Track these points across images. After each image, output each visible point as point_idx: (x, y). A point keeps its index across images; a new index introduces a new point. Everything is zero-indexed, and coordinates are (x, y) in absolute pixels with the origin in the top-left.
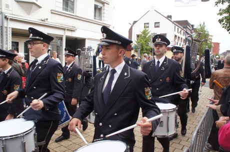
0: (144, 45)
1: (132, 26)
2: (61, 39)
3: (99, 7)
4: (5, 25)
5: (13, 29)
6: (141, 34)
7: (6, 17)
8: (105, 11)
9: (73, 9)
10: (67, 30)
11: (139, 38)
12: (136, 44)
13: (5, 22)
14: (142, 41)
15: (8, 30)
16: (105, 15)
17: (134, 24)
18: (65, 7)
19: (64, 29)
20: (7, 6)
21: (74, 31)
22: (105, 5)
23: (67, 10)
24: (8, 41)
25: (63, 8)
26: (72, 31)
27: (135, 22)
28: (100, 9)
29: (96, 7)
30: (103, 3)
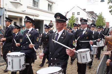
1: (66, 14)
3: (50, 5)
4: (5, 13)
5: (8, 15)
6: (71, 18)
7: (6, 10)
8: (53, 7)
9: (38, 6)
10: (35, 16)
11: (70, 20)
12: (68, 23)
13: (5, 12)
16: (53, 9)
18: (34, 5)
19: (33, 16)
20: (6, 4)
21: (38, 16)
22: (53, 4)
23: (35, 6)
25: (33, 5)
26: (37, 16)
27: (68, 12)
28: (51, 6)
29: (49, 5)
30: (52, 3)
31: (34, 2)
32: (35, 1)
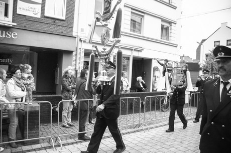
0: (214, 65)
1: (200, 46)
2: (128, 59)
3: (165, 27)
4: (79, 47)
5: (85, 50)
6: (210, 53)
7: (81, 40)
8: (172, 31)
9: (140, 30)
10: (135, 50)
11: (209, 57)
12: (205, 64)
13: (79, 43)
14: (212, 61)
15: (82, 51)
16: (172, 35)
17: (202, 42)
18: (132, 29)
19: (132, 50)
20: (82, 30)
21: (141, 51)
22: (172, 24)
23: (134, 31)
24: (81, 60)
26: (139, 51)
27: (204, 41)
28: (167, 29)
29: (162, 28)
30: (170, 23)
31: (132, 22)
32: (135, 21)
